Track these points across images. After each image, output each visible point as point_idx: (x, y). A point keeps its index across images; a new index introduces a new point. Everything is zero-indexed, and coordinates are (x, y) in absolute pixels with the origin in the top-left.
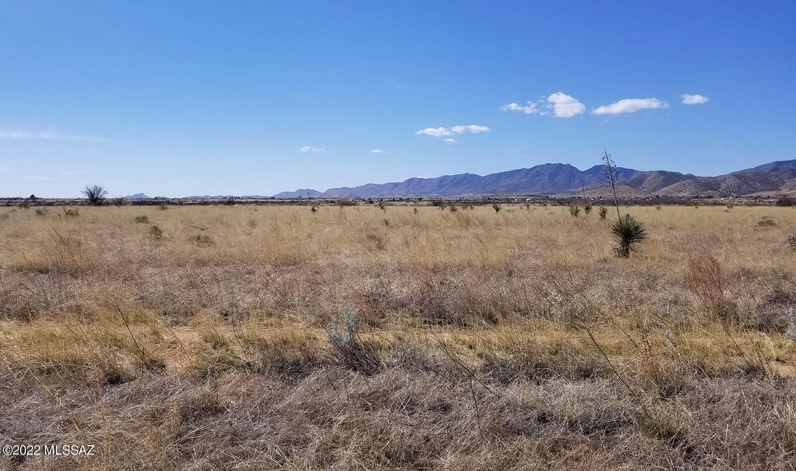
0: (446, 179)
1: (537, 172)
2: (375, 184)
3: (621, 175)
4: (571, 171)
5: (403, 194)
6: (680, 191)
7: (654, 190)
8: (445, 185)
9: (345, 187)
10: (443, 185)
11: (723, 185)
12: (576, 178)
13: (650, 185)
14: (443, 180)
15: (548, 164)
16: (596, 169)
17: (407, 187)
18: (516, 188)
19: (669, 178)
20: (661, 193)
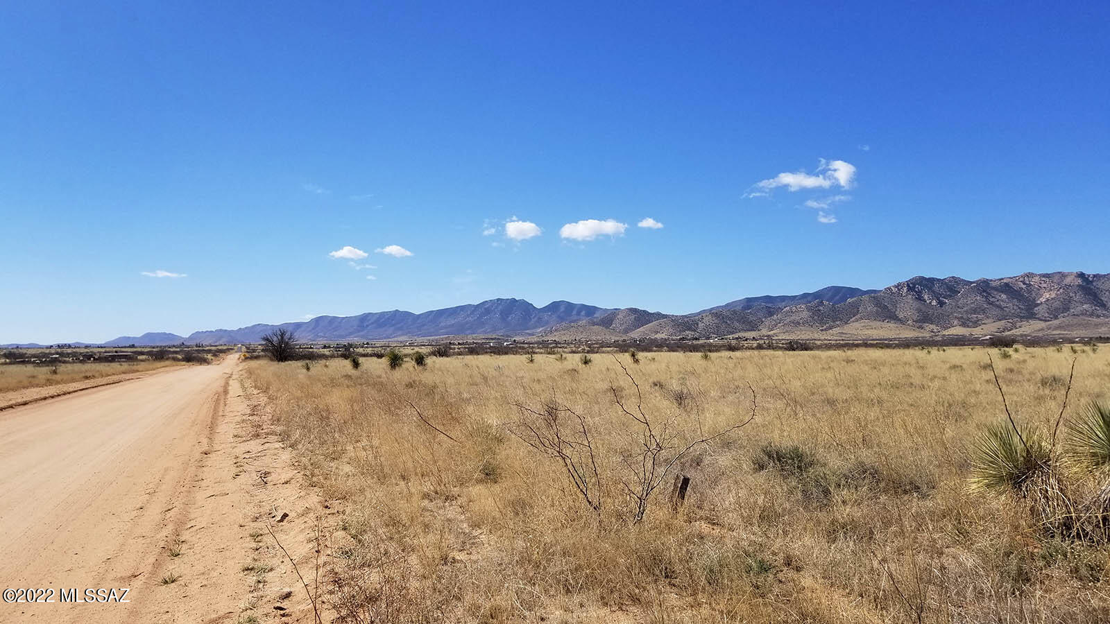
0: (368, 318)
1: (485, 309)
2: (268, 325)
3: (583, 313)
4: (526, 307)
5: (309, 338)
6: (657, 332)
7: (626, 331)
8: (367, 326)
9: (221, 330)
10: (365, 325)
11: (701, 325)
12: (532, 317)
13: (621, 325)
14: (364, 318)
15: (498, 300)
16: (554, 306)
17: (313, 329)
18: (461, 329)
19: (641, 317)
20: (636, 334)
